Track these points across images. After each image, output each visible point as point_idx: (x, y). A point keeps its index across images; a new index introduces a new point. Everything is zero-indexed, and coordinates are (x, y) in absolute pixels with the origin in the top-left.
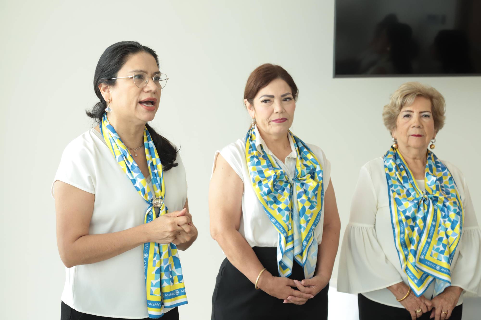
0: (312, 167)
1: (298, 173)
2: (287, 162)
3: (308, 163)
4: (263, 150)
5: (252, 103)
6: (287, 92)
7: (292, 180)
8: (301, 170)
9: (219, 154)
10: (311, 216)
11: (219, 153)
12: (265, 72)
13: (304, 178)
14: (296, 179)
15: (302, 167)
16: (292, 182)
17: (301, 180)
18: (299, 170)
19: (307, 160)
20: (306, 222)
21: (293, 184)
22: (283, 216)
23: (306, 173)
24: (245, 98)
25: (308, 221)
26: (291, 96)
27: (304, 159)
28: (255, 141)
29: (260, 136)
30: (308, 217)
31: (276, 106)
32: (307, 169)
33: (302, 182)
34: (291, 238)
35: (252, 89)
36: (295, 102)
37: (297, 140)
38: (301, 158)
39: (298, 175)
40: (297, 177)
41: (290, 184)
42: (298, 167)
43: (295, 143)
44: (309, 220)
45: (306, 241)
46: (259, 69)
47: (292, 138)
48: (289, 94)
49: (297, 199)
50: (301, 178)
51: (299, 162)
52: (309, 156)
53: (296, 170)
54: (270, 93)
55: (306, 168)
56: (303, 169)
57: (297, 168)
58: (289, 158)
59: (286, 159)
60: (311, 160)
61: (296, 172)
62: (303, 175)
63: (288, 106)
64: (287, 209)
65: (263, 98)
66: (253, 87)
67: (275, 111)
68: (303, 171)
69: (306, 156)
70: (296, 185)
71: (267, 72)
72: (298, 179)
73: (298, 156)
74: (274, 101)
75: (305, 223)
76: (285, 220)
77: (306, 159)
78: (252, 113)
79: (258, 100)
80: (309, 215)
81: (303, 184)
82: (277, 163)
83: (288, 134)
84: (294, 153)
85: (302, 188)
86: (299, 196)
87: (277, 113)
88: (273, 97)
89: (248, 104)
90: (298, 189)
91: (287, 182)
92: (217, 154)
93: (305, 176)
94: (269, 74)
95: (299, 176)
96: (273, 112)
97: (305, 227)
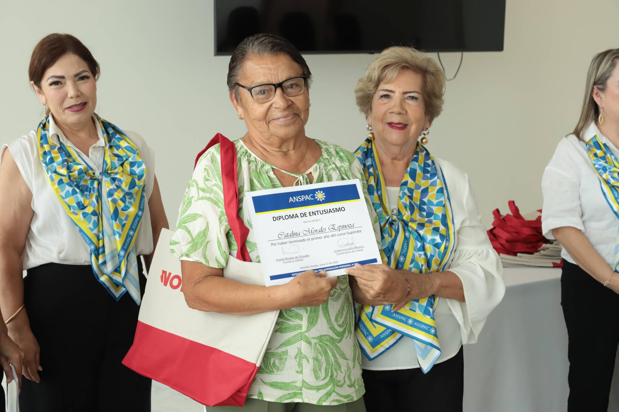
0: (125, 158)
1: (107, 165)
2: (92, 154)
3: (120, 152)
4: (60, 141)
5: (40, 87)
6: (81, 70)
7: (99, 175)
8: (111, 162)
9: (7, 149)
10: (126, 219)
11: (7, 147)
12: (49, 46)
13: (116, 171)
14: (105, 173)
15: (112, 158)
16: (100, 178)
17: (111, 173)
18: (109, 162)
19: (119, 149)
20: (121, 226)
21: (102, 180)
22: (89, 223)
23: (117, 166)
24: (31, 81)
25: (123, 226)
26: (88, 74)
27: (116, 148)
28: (48, 130)
29: (56, 125)
30: (123, 220)
31: (70, 89)
32: (118, 160)
33: (113, 176)
34: (102, 250)
35: (36, 70)
36: (95, 80)
37: (106, 125)
38: (111, 147)
39: (107, 168)
40: (106, 170)
41: (98, 180)
42: (107, 157)
43: (104, 129)
44: (125, 224)
45: (123, 250)
46: (43, 43)
47: (100, 124)
48: (84, 71)
49: (108, 198)
50: (111, 170)
51: (108, 153)
52: (123, 144)
53: (104, 162)
54: (59, 73)
55: (117, 158)
56: (114, 159)
57: (106, 159)
58: (95, 148)
59: (91, 150)
60: (125, 148)
61: (105, 165)
62: (113, 168)
63: (85, 87)
64: (94, 213)
65: (51, 81)
66: (37, 67)
67: (69, 96)
68: (114, 162)
69: (118, 144)
70: (106, 181)
71: (53, 46)
72: (108, 173)
73: (106, 145)
74: (65, 83)
75: (121, 228)
76: (92, 227)
77: (118, 147)
78: (43, 99)
79: (45, 82)
80: (123, 218)
81: (114, 180)
82: (79, 156)
83: (94, 119)
84: (102, 141)
85: (112, 184)
86: (110, 194)
87: (72, 98)
88: (63, 77)
89: (36, 88)
90: (107, 186)
91: (93, 179)
92: (5, 147)
93: (116, 168)
94: (55, 48)
95: (108, 170)
96: (66, 95)
97: (121, 232)
